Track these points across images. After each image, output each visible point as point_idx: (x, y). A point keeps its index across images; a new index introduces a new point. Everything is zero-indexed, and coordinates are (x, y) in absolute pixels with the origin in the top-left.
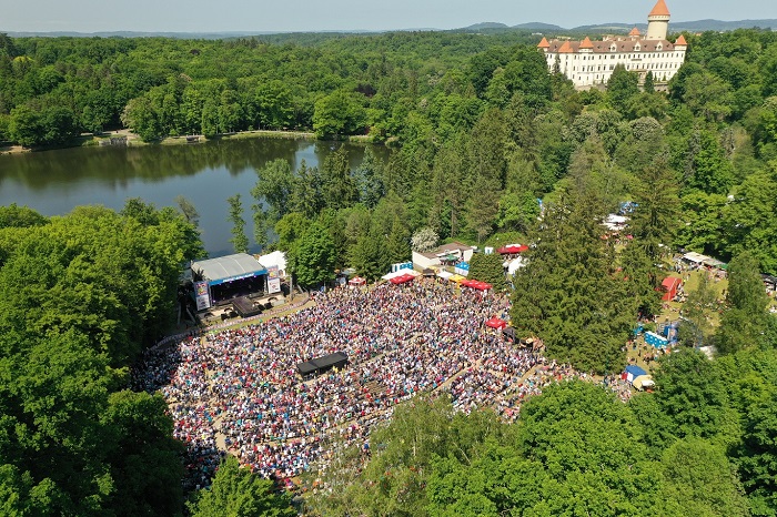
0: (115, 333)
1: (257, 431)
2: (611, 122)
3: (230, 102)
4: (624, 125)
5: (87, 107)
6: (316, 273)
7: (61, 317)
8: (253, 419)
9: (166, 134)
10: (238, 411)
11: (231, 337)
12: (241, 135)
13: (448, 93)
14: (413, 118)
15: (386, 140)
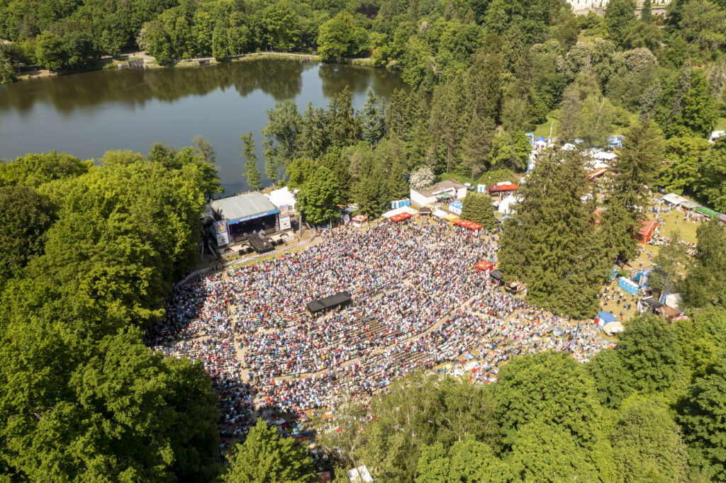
0: (152, 279)
1: (274, 366)
2: (606, 52)
3: (239, 25)
4: (618, 56)
5: (105, 32)
6: (323, 212)
7: (107, 269)
8: (271, 354)
9: (179, 56)
10: (258, 346)
11: (248, 273)
12: (249, 57)
13: (449, 18)
14: (414, 44)
15: (387, 63)
